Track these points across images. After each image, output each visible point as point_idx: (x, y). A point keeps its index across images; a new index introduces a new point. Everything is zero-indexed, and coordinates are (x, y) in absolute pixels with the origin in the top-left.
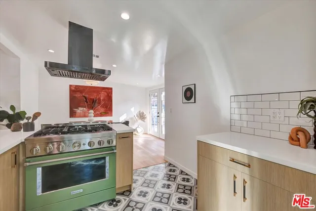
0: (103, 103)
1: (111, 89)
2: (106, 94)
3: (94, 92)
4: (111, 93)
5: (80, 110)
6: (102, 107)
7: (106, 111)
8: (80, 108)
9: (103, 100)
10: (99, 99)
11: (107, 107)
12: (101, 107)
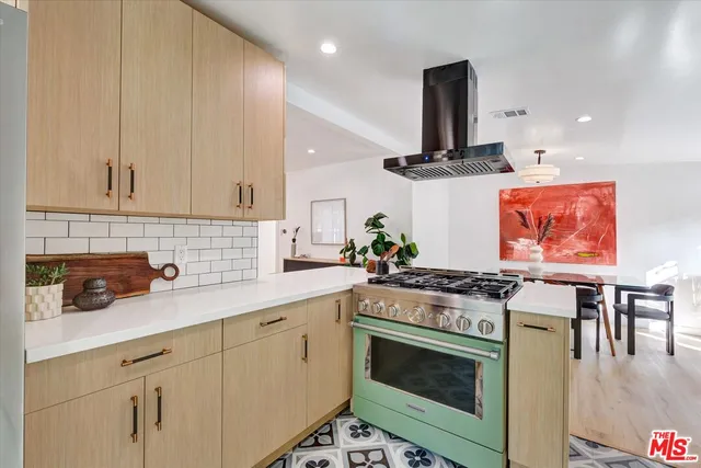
0: (582, 226)
1: (613, 185)
2: (593, 201)
3: (557, 199)
4: (613, 196)
5: (521, 245)
6: (583, 236)
7: (595, 248)
8: (521, 240)
9: (583, 219)
10: (573, 217)
11: (595, 238)
12: (578, 237)
